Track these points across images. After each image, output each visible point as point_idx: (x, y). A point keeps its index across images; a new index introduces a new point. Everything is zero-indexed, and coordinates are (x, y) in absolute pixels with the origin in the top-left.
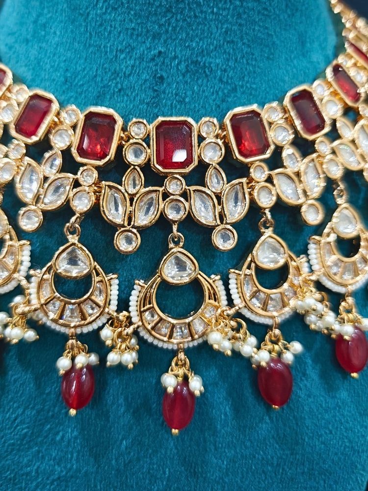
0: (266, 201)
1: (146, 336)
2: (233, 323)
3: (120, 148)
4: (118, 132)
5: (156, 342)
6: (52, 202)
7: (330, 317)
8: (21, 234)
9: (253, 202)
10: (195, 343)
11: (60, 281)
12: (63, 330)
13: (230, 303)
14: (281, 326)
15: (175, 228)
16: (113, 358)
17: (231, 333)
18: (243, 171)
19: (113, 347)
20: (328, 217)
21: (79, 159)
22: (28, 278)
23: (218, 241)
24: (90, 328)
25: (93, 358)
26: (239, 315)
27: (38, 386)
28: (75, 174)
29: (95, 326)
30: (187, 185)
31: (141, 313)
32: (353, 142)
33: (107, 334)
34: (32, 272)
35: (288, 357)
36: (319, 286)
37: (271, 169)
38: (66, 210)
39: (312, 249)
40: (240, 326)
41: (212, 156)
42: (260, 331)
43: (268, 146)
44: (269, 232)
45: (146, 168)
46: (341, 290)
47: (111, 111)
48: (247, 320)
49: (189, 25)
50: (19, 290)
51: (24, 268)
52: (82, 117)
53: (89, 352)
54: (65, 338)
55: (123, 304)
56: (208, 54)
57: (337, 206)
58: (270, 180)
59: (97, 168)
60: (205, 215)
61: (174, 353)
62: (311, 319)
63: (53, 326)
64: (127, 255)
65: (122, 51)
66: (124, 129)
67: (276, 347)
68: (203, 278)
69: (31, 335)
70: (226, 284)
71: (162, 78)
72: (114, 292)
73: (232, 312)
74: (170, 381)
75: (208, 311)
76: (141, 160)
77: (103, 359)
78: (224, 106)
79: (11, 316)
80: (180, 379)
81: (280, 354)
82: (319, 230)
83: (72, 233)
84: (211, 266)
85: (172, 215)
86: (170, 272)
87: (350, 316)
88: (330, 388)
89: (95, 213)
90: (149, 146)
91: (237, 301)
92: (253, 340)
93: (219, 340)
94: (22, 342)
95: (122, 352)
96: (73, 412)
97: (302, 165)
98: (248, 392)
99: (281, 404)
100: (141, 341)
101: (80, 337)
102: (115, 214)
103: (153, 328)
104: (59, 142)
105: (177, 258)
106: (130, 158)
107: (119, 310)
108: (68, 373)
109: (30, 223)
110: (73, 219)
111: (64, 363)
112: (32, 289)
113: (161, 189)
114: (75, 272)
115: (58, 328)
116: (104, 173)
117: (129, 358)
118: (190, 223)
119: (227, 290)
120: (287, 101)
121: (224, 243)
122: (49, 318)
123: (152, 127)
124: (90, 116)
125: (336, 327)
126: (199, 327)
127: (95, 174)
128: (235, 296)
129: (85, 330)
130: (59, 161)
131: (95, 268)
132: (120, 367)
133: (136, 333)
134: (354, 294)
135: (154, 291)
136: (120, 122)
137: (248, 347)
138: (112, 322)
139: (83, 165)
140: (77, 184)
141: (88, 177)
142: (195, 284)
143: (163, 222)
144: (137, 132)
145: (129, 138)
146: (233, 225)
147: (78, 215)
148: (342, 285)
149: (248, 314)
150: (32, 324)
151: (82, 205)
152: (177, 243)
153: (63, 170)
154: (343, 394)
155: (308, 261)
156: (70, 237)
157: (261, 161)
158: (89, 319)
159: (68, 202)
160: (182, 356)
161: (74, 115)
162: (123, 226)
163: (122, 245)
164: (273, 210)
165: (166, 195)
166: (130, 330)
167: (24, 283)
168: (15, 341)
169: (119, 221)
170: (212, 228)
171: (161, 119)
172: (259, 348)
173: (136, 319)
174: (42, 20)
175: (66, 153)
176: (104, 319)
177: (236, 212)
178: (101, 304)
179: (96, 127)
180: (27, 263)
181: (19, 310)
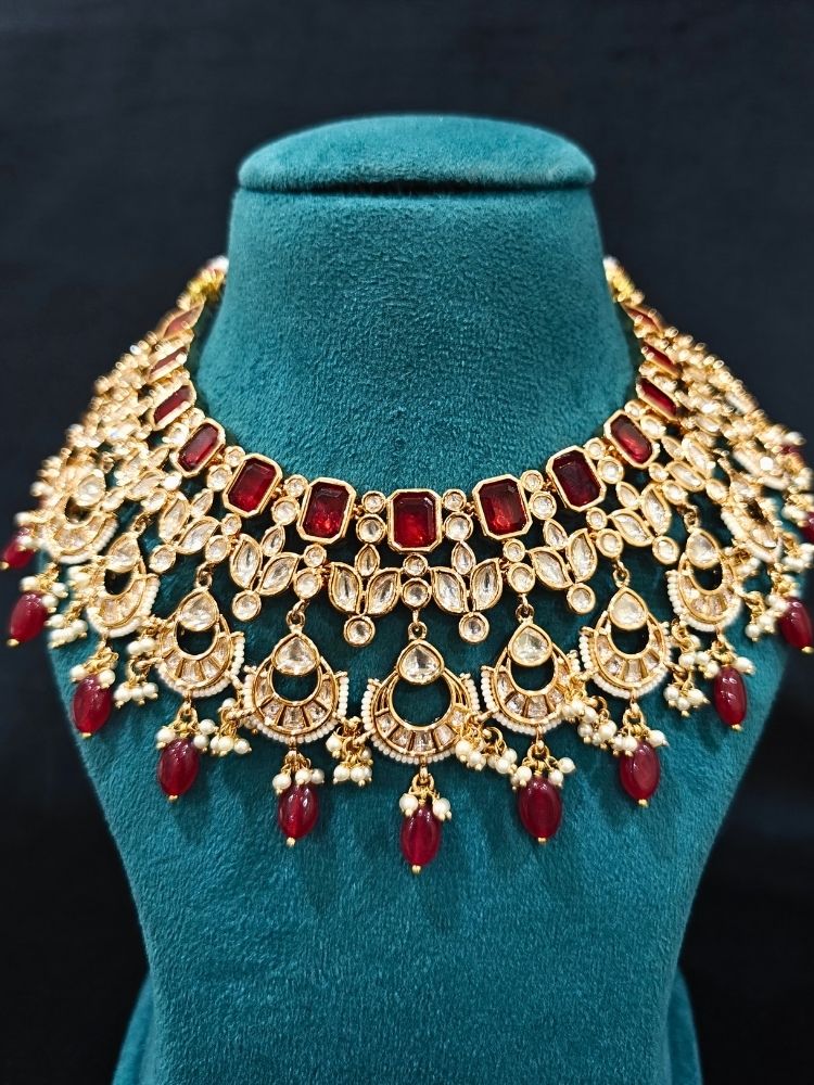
0: (523, 584)
1: (382, 747)
2: (487, 732)
3: (353, 523)
4: (350, 506)
5: (393, 755)
6: (272, 585)
7: (609, 728)
8: (234, 624)
9: (506, 585)
10: (441, 757)
11: (279, 679)
12: (281, 739)
13: (483, 707)
14: (546, 738)
15: (415, 615)
16: (340, 773)
17: (483, 745)
18: (496, 549)
19: (339, 761)
20: (602, 604)
21: (305, 537)
22: (242, 676)
23: (466, 633)
24: (314, 737)
25: (317, 776)
26: (491, 722)
27: (249, 813)
28: (301, 553)
29: (320, 734)
30: (431, 565)
31: (375, 719)
32: (639, 512)
33: (335, 744)
34: (247, 669)
35: (556, 777)
36: (592, 688)
37: (529, 547)
38: (289, 595)
39: (583, 640)
40: (495, 736)
41: (458, 532)
42: (520, 743)
43: (524, 521)
44: (528, 621)
45: (382, 545)
46: (626, 695)
47: (342, 483)
48: (504, 729)
49: (434, 381)
50: (230, 692)
51: (236, 666)
52: (309, 488)
53: (312, 767)
54: (285, 748)
55: (354, 709)
56: (456, 414)
57: (617, 589)
58: (527, 560)
59: (326, 547)
60: (450, 601)
61: (416, 769)
62: (585, 730)
63: (270, 734)
64: (360, 648)
65: (356, 411)
66: (358, 502)
67: (541, 765)
68: (452, 681)
69: (242, 746)
70: (478, 685)
71: (401, 442)
72: (343, 693)
73: (484, 717)
74: (409, 804)
75: (456, 716)
76: (377, 536)
77: (329, 776)
78: (475, 473)
79: (218, 724)
80: (422, 802)
81: (546, 773)
82: (592, 619)
83: (296, 622)
84: (460, 663)
85: (411, 600)
86: (409, 669)
87: (637, 728)
88: (615, 821)
89: (322, 598)
90: (386, 521)
91: (491, 705)
92: (511, 755)
93: (470, 753)
94: (232, 754)
95: (351, 766)
96: (291, 841)
97: (566, 542)
98: (509, 824)
99: (549, 834)
100: (376, 753)
101: (301, 748)
102: (344, 601)
103: (390, 737)
104: (283, 516)
105: (419, 653)
106: (364, 534)
107: (349, 716)
108: (287, 792)
109: (245, 610)
110: (296, 606)
111: (281, 781)
112: (246, 689)
113: (399, 570)
114: (298, 669)
115: (276, 737)
116: (334, 553)
117: (361, 774)
118: (432, 610)
119: (479, 691)
120: (549, 468)
121: (474, 633)
122: (266, 725)
123: (389, 502)
124: (318, 487)
125: (618, 742)
126: (444, 737)
127: (324, 553)
128: (488, 699)
129: (309, 739)
130: (281, 540)
131: (321, 665)
132: (350, 784)
133: (368, 743)
134: (640, 701)
135: (390, 691)
136: (353, 494)
137: (505, 762)
138: (340, 729)
139: (310, 543)
140: (302, 565)
141: (315, 557)
142: (440, 683)
143: (401, 609)
144: (372, 505)
145: (363, 513)
146: (484, 612)
147: (302, 601)
148: (625, 689)
149: (504, 722)
150: (243, 732)
151: (307, 589)
152: (418, 635)
153: (285, 549)
154: (633, 830)
155: (579, 657)
156: (292, 627)
157: (516, 538)
158: (313, 725)
159: (291, 585)
160: (424, 771)
161: (299, 486)
162: (355, 614)
163: (353, 637)
164: (531, 595)
165: (405, 577)
166: (361, 739)
167: (236, 682)
168: (223, 753)
169: (349, 608)
170: (460, 616)
171: (399, 491)
172: (519, 763)
173: (368, 726)
174: (262, 367)
175: (290, 529)
176: (331, 726)
177: (487, 597)
178: (329, 707)
179: (324, 499)
180: (240, 659)
181: (230, 715)
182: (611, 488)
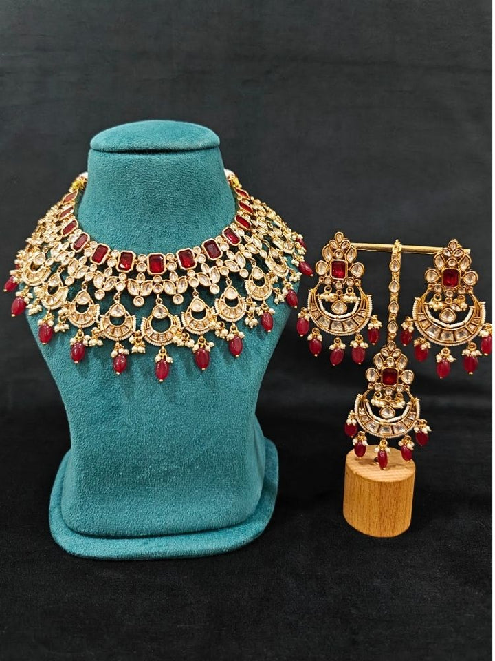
0: (194, 285)
1: (148, 340)
2: (184, 334)
3: (135, 266)
4: (134, 260)
5: (152, 343)
6: (108, 287)
7: (225, 331)
8: (96, 301)
9: (189, 285)
10: (169, 343)
11: (112, 319)
12: (114, 339)
13: (182, 326)
14: (204, 335)
15: (158, 296)
16: (134, 349)
17: (182, 338)
18: (185, 273)
19: (133, 345)
20: (222, 291)
21: (119, 270)
22: (99, 319)
23: (176, 301)
24: (125, 338)
25: (126, 351)
26: (185, 331)
27: (103, 366)
28: (118, 276)
29: (127, 337)
30: (163, 279)
31: (146, 330)
32: (234, 260)
33: (132, 340)
34: (101, 316)
35: (208, 348)
36: (219, 319)
37: (196, 272)
38: (114, 290)
39: (216, 303)
40: (187, 335)
41: (172, 268)
42: (195, 337)
43: (194, 264)
44: (197, 297)
45: (146, 273)
46: (231, 321)
47: (131, 252)
48: (190, 333)
49: (162, 217)
50: (95, 325)
51: (97, 316)
52: (120, 254)
53: (125, 348)
54: (115, 342)
55: (138, 328)
56: (170, 228)
57: (227, 286)
58: (196, 277)
59: (126, 274)
60: (169, 290)
61: (160, 347)
62: (217, 333)
63: (110, 338)
64: (139, 308)
65: (135, 227)
66: (137, 258)
67: (203, 344)
68: (171, 317)
69: (100, 342)
70: (180, 319)
71: (151, 238)
72: (134, 322)
73: (183, 328)
74: (158, 358)
75: (173, 329)
76: (144, 270)
77: (130, 351)
78: (177, 248)
79: (91, 336)
80: (163, 358)
81: (204, 347)
82: (219, 296)
83: (117, 299)
84: (175, 312)
85: (156, 291)
86: (156, 314)
87: (235, 331)
88: (228, 363)
89: (125, 291)
90: (147, 264)
91: (185, 325)
92: (192, 341)
93: (178, 340)
94: (96, 345)
95: (137, 346)
96: (118, 373)
97: (210, 271)
98: (192, 364)
99: (205, 366)
100: (146, 343)
101: (121, 342)
102: (133, 291)
103: (151, 336)
104: (111, 264)
105: (160, 309)
106: (139, 269)
107: (136, 330)
108: (117, 356)
109: (99, 296)
110: (117, 294)
111: (114, 353)
112: (100, 323)
113: (152, 281)
114: (119, 315)
115: (112, 338)
116: (129, 275)
117: (141, 349)
118: (164, 294)
119: (181, 321)
120: (203, 246)
121: (178, 301)
122: (108, 334)
123: (147, 257)
124: (123, 254)
125: (228, 336)
126: (169, 335)
127: (125, 276)
128: (184, 323)
129: (123, 339)
130: (111, 271)
131: (126, 313)
132: (138, 354)
133: (143, 339)
134: (236, 323)
135: (150, 321)
136: (135, 256)
137: (190, 343)
138: (133, 334)
139: (121, 273)
140: (118, 280)
141: (123, 277)
142: (167, 318)
143: (153, 294)
144: (142, 259)
145: (139, 262)
146: (182, 294)
147: (119, 292)
148: (230, 319)
149: (190, 330)
150: (100, 338)
151: (120, 288)
152: (159, 302)
153: (112, 275)
154: (235, 365)
155: (215, 309)
156: (116, 301)
157: (192, 269)
158: (124, 334)
159: (115, 287)
160: (163, 348)
161: (116, 254)
162: (137, 296)
163: (137, 303)
164: (197, 288)
165: (154, 284)
166: (141, 337)
167: (97, 321)
168: (94, 345)
169: (135, 294)
170: (173, 295)
171: (151, 254)
172: (195, 344)
173: (144, 334)
174: (102, 214)
175: (114, 268)
176: (130, 334)
177: (183, 289)
178: (129, 327)
179: (126, 258)
180: (98, 313)
181: (95, 332)
182: (225, 253)
